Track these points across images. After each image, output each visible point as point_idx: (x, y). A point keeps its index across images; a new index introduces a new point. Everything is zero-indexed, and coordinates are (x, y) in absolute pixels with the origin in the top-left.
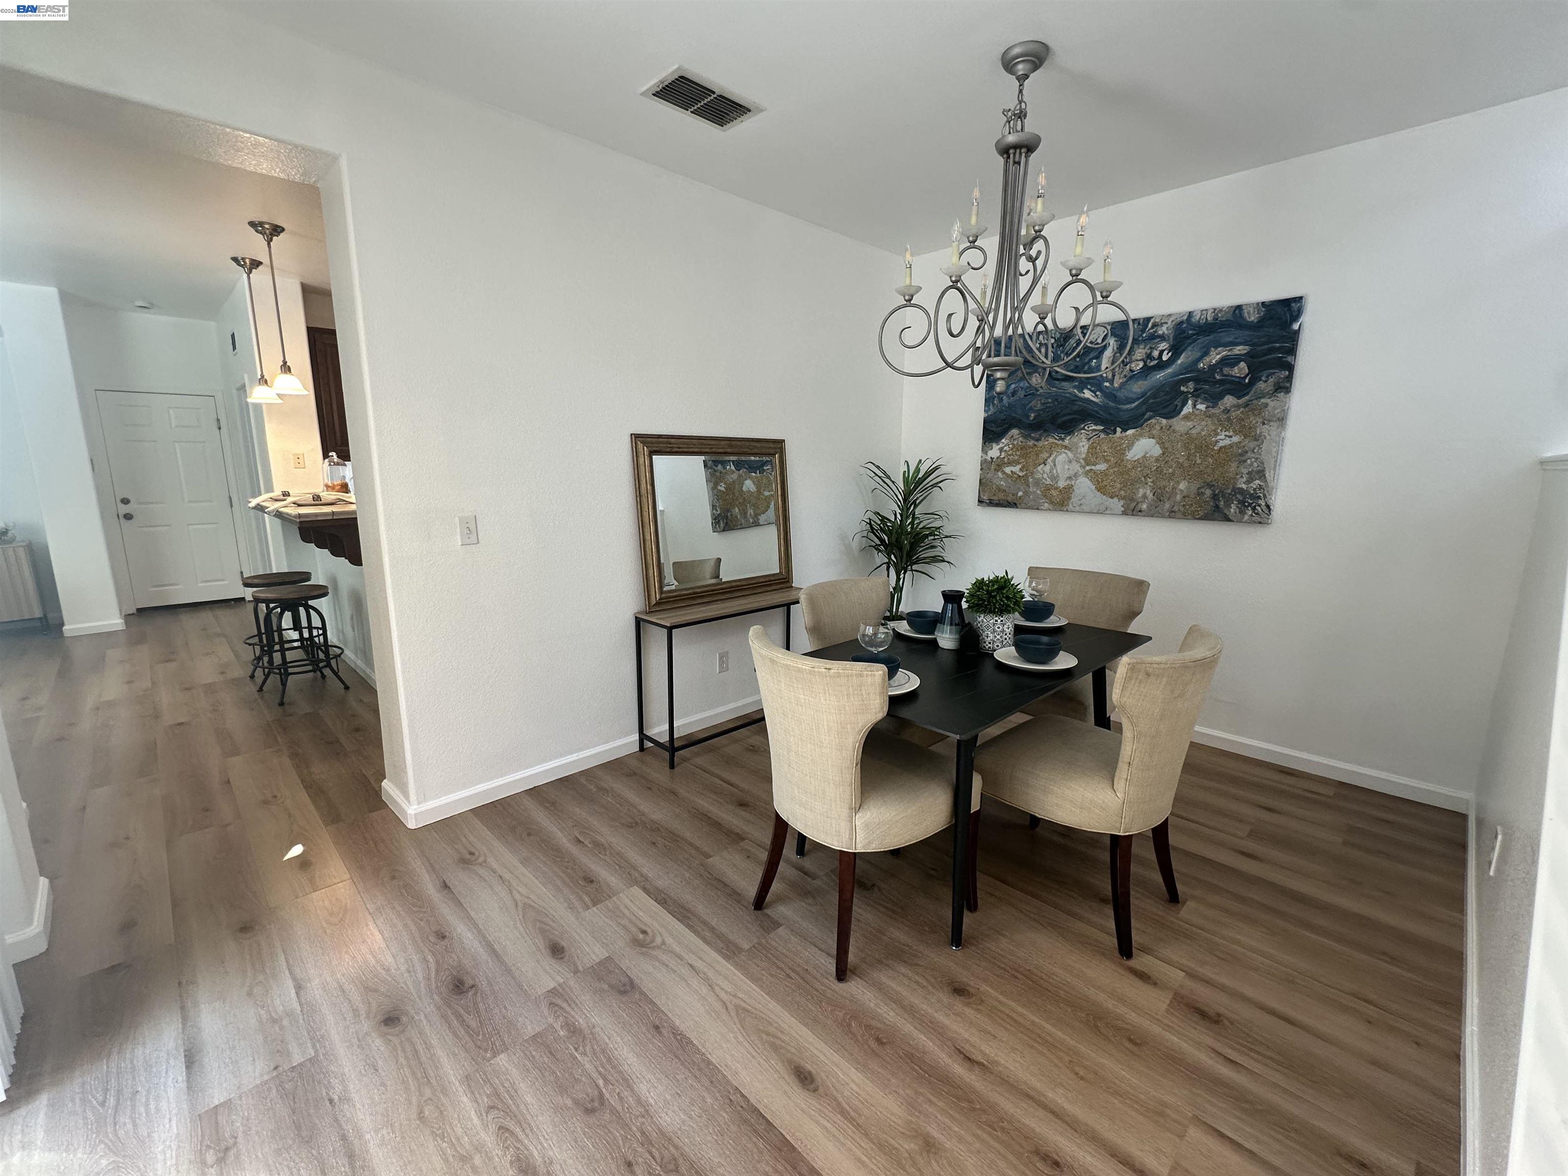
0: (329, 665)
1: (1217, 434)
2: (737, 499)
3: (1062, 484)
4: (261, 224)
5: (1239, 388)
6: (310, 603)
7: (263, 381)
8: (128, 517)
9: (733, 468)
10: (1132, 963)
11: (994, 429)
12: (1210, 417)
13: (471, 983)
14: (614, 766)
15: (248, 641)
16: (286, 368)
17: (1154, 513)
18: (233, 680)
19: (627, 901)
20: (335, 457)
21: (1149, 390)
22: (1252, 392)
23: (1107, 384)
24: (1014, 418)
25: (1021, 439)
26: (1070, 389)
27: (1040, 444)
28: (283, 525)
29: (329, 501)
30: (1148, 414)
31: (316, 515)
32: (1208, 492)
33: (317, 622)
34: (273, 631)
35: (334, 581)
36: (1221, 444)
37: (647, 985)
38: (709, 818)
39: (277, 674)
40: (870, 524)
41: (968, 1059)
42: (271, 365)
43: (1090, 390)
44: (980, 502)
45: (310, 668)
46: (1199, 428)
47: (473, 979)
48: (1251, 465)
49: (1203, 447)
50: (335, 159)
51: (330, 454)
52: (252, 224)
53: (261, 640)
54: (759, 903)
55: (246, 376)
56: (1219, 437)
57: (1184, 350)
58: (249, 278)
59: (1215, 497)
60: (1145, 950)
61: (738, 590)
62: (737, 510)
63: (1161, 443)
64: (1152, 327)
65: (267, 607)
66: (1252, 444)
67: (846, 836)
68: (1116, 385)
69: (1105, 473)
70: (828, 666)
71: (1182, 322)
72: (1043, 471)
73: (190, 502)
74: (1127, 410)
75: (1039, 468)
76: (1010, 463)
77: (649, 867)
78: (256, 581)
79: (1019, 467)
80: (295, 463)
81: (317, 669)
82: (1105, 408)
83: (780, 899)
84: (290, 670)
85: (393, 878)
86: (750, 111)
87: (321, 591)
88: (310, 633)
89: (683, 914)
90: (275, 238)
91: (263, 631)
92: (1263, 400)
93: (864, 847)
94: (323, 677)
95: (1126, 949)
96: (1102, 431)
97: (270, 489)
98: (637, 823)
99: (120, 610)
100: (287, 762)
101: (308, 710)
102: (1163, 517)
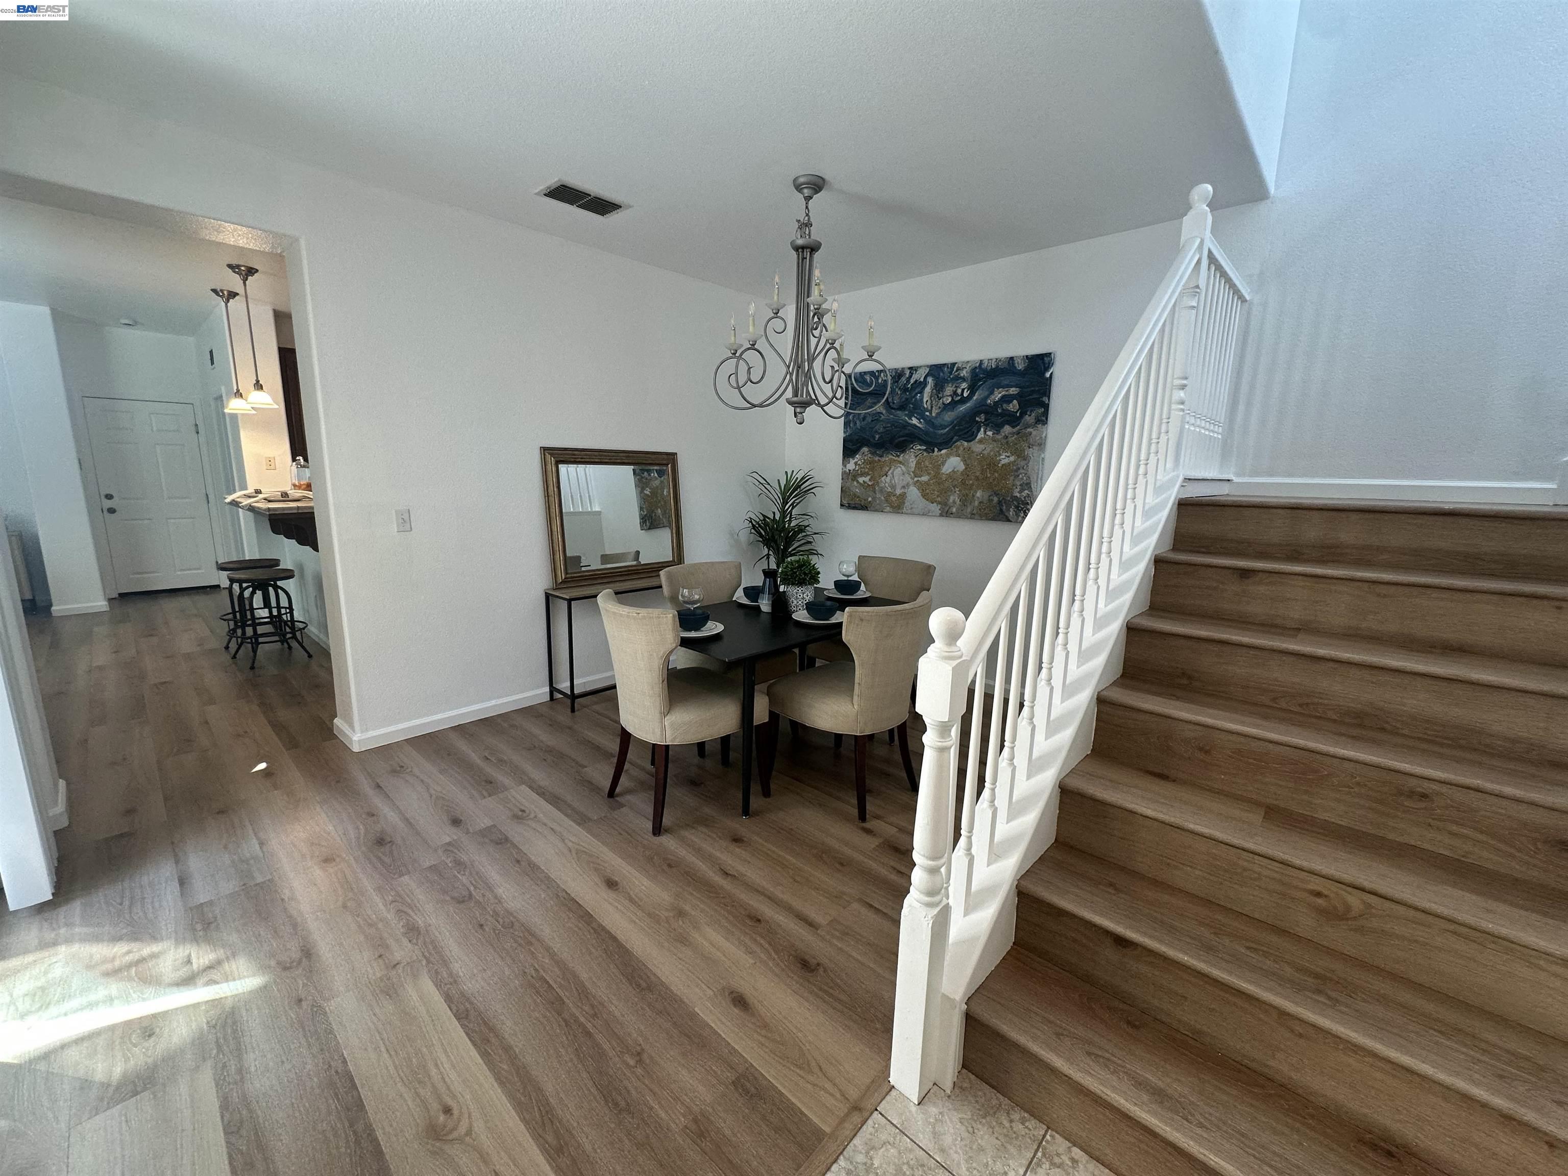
0: (294, 637)
1: (1000, 455)
2: (660, 502)
3: (898, 492)
4: (238, 266)
5: (1013, 420)
6: (279, 583)
7: (239, 394)
8: (112, 511)
9: (656, 475)
10: (867, 825)
11: (850, 447)
12: (995, 441)
13: (390, 840)
14: (528, 712)
15: (224, 617)
16: (258, 386)
17: (959, 516)
18: (211, 650)
19: (514, 793)
20: (302, 461)
21: (956, 419)
22: (1021, 424)
23: (927, 413)
24: (864, 438)
25: (869, 455)
26: (903, 416)
27: (883, 459)
28: (255, 518)
29: (296, 498)
30: (956, 438)
31: (283, 509)
32: (996, 499)
33: (284, 602)
34: (245, 611)
35: (301, 568)
36: (1003, 462)
37: (516, 839)
38: (593, 744)
39: (249, 643)
40: (751, 522)
41: (726, 874)
42: (246, 381)
43: (916, 418)
44: (842, 505)
45: (277, 638)
46: (988, 450)
47: (391, 837)
48: (1022, 479)
49: (991, 464)
50: (297, 240)
51: (298, 458)
52: (230, 266)
53: (235, 617)
54: (611, 794)
55: (223, 388)
56: (1002, 457)
57: (977, 390)
58: (227, 307)
59: (1000, 502)
60: (877, 817)
61: (636, 573)
62: (659, 511)
63: (964, 461)
64: (957, 371)
65: (241, 587)
66: (1023, 463)
67: (658, 731)
68: (934, 415)
69: (927, 483)
70: (638, 612)
71: (976, 368)
72: (885, 481)
73: (169, 498)
74: (942, 435)
75: (883, 479)
76: (862, 475)
77: (539, 775)
78: (231, 566)
79: (869, 477)
80: (267, 465)
81: (283, 640)
82: (927, 433)
83: (629, 791)
84: (261, 640)
85: (338, 782)
86: (621, 207)
87: (288, 575)
88: (279, 611)
89: (555, 800)
90: (249, 278)
91: (237, 609)
92: (1028, 430)
93: (672, 741)
94: (290, 648)
95: (862, 817)
96: (925, 450)
97: (244, 487)
98: (535, 747)
99: (105, 594)
100: (255, 708)
101: (276, 672)
102: (967, 518)
